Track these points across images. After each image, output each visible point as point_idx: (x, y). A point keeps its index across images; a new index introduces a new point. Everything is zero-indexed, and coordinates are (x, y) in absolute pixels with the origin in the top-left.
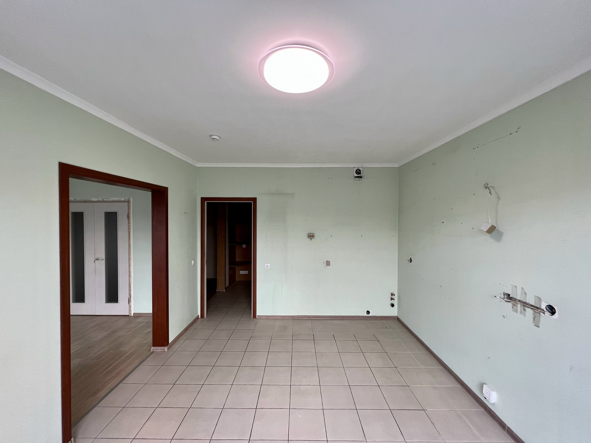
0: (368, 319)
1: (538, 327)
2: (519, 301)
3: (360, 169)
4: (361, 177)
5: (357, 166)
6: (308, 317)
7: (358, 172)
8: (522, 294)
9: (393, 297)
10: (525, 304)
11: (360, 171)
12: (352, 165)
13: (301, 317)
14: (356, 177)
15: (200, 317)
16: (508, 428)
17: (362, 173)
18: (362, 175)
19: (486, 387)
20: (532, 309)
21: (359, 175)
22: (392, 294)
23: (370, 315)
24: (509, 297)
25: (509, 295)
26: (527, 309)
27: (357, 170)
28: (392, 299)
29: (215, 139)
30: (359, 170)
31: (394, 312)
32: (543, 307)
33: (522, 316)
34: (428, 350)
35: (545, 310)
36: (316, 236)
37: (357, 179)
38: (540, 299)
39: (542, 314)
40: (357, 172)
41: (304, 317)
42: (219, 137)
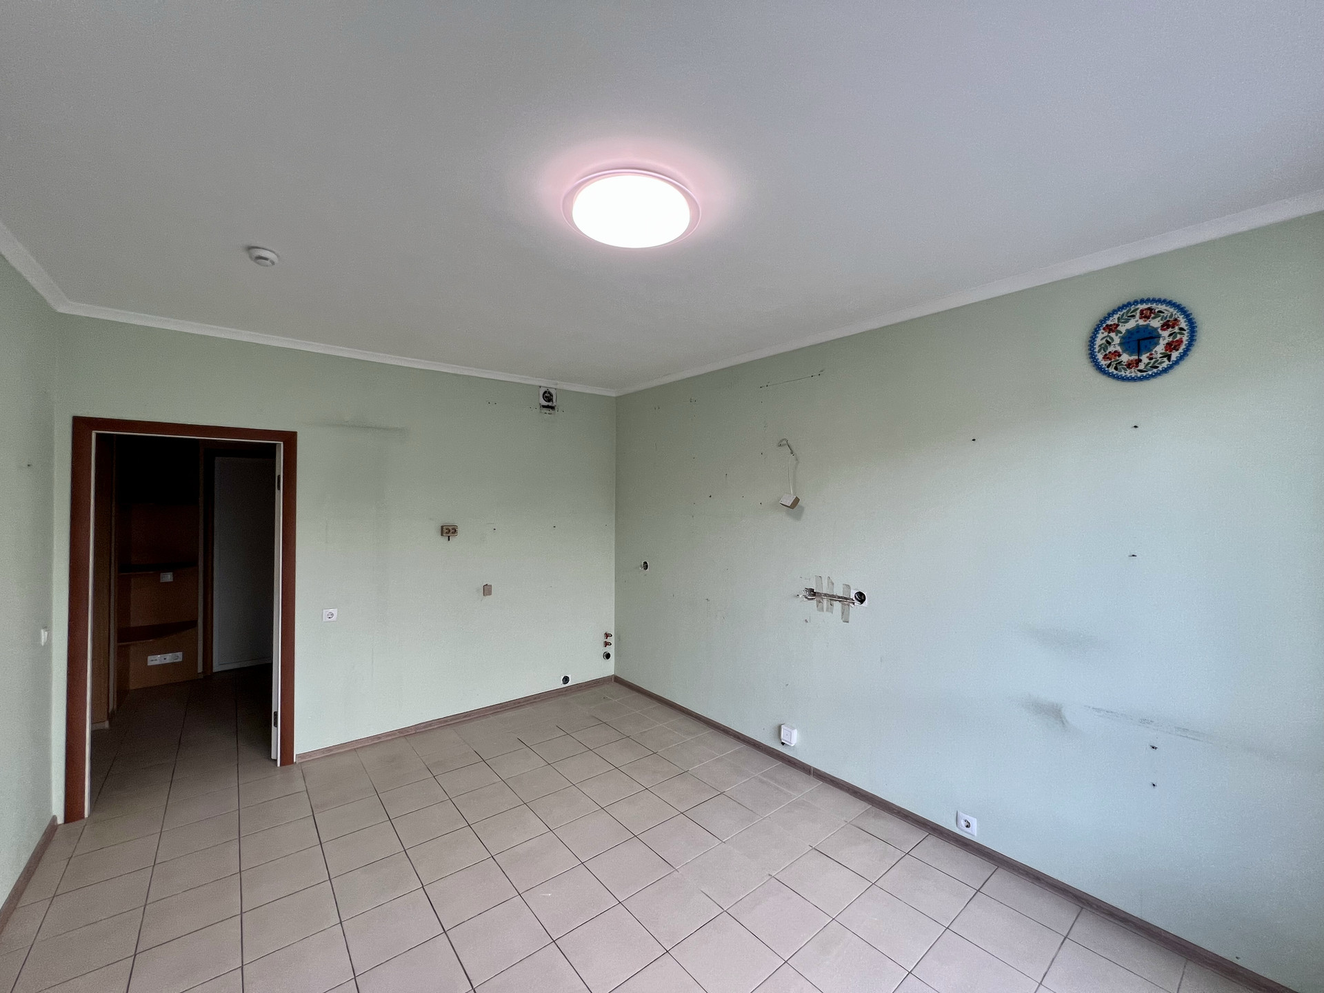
0: (569, 692)
1: (848, 622)
2: (825, 595)
3: (550, 390)
4: (553, 408)
5: (546, 383)
6: (440, 723)
7: (548, 396)
8: (828, 585)
9: (609, 640)
10: (832, 598)
11: (551, 395)
12: (537, 382)
13: (424, 727)
14: (544, 407)
15: (60, 821)
16: (815, 769)
17: (554, 400)
18: (555, 404)
19: (785, 728)
20: (840, 601)
21: (550, 404)
22: (607, 635)
23: (570, 684)
24: (812, 593)
25: (812, 590)
26: (834, 602)
27: (545, 392)
28: (607, 644)
29: (266, 259)
30: (549, 393)
31: (608, 669)
32: (852, 596)
33: (829, 614)
34: (684, 712)
35: (854, 599)
36: (459, 530)
37: (545, 410)
38: (848, 587)
39: (851, 605)
40: (546, 397)
41: (430, 725)
42: (278, 256)
